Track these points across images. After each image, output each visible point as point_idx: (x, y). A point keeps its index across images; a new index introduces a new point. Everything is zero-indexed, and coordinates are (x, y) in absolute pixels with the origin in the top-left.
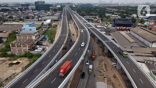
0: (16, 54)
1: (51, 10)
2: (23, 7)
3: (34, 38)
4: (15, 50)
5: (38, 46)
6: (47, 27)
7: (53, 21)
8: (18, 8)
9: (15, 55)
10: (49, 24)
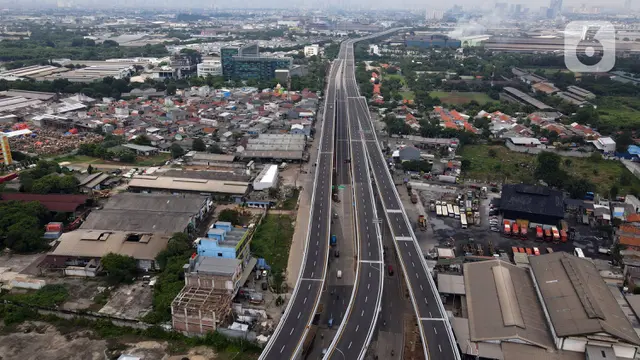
0: (185, 334)
1: (279, 85)
2: (177, 70)
3: (229, 286)
4: (181, 321)
5: (239, 308)
6: (263, 205)
7: (284, 164)
8: (161, 74)
9: (182, 334)
10: (270, 189)
